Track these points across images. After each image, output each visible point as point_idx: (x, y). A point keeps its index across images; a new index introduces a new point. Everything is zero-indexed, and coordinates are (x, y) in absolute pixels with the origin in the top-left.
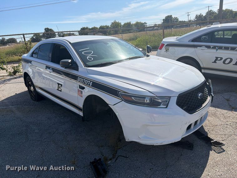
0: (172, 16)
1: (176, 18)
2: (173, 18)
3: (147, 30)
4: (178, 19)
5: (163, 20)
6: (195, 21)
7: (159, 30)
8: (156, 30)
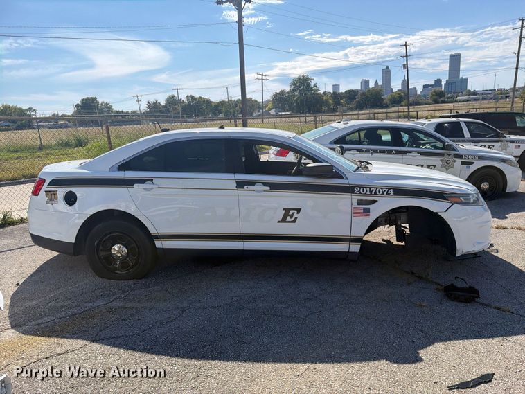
0: (96, 98)
1: (107, 104)
2: (100, 103)
3: (39, 127)
4: (111, 106)
5: (77, 106)
6: (147, 112)
7: (69, 127)
8: (61, 127)
